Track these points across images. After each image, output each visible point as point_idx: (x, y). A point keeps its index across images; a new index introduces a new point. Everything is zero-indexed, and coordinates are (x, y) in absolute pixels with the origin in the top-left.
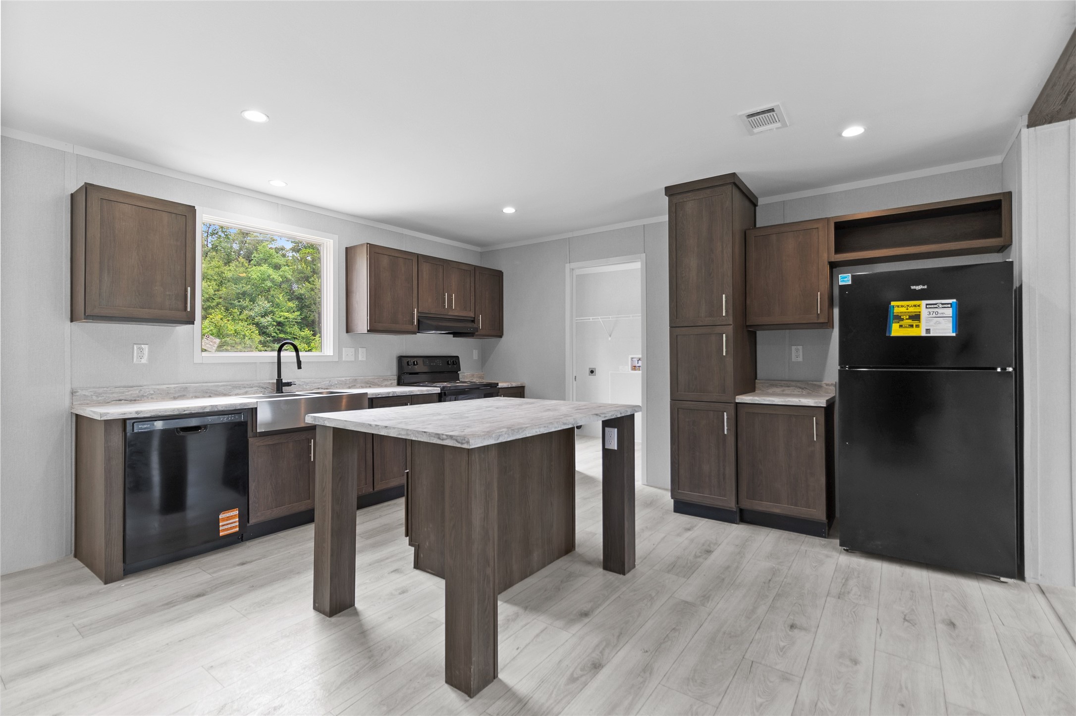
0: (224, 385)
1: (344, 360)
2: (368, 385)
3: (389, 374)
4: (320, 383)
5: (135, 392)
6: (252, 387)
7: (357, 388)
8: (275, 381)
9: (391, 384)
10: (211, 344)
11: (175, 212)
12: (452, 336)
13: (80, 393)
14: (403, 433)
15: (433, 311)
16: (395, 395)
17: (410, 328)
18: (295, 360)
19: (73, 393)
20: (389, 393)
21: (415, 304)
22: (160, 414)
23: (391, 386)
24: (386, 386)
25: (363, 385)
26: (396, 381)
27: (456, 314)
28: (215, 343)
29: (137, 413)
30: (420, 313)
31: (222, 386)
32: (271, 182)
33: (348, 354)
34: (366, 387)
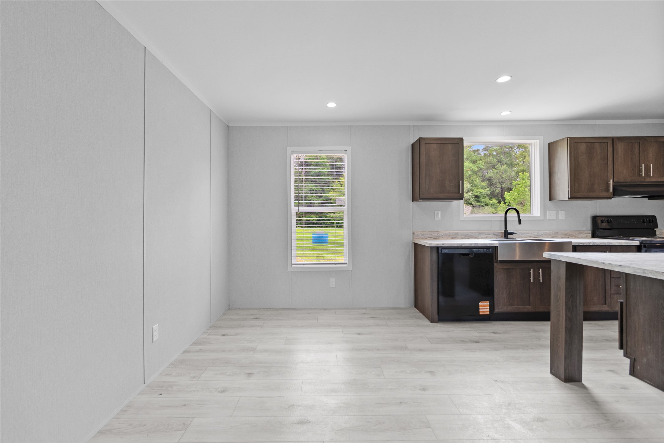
0: (475, 233)
1: (548, 219)
2: (567, 237)
3: (584, 229)
4: (531, 233)
5: (435, 234)
6: (490, 234)
7: (558, 238)
8: (503, 231)
9: (587, 236)
10: (468, 210)
11: (454, 142)
12: (647, 199)
13: (416, 233)
14: (639, 271)
15: (629, 180)
16: (595, 245)
17: (605, 194)
18: (517, 219)
19: (413, 233)
20: (590, 243)
21: (610, 176)
22: (452, 246)
23: (586, 237)
24: (582, 238)
25: (563, 236)
26: (591, 234)
27: (654, 180)
28: (469, 209)
29: (443, 244)
30: (615, 182)
31: (474, 233)
32: (502, 114)
33: (551, 215)
34: (565, 238)
